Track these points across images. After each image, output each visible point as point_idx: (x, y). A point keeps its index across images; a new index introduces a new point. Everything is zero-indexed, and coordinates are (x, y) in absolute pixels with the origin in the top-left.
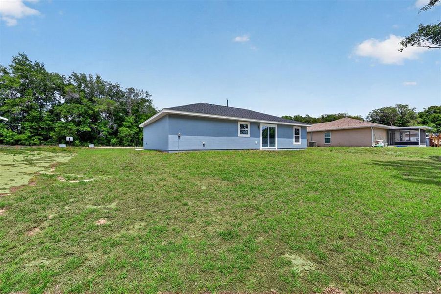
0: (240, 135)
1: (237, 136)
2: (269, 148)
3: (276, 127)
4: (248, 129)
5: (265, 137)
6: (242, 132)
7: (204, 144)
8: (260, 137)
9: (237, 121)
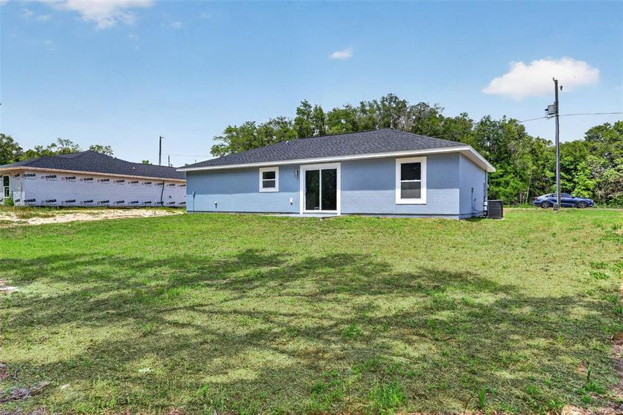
0: (262, 189)
1: (258, 191)
2: (319, 213)
3: (338, 167)
4: (277, 180)
5: (311, 192)
6: (266, 185)
7: (216, 204)
8: (298, 190)
9: (257, 169)
